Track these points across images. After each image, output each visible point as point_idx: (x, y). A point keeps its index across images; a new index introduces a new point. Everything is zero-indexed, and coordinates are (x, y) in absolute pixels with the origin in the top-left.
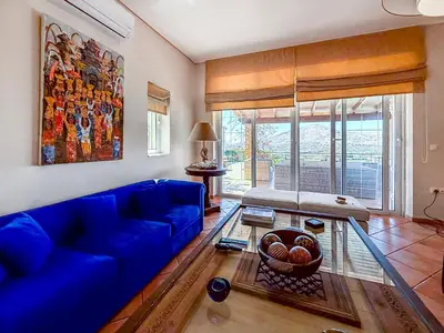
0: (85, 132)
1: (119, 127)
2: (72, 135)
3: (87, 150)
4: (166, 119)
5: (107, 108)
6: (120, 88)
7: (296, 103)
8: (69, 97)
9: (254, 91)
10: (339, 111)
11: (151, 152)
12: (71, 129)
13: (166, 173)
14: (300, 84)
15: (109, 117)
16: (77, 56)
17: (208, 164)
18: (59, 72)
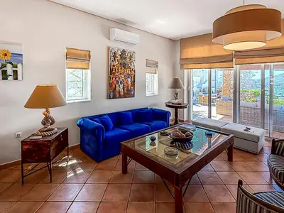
0: (121, 86)
1: (133, 83)
2: (117, 88)
3: (122, 93)
4: (156, 76)
5: (129, 76)
6: (134, 66)
7: (234, 66)
8: (117, 74)
9: (208, 58)
11: (148, 94)
12: (117, 86)
13: (156, 105)
14: (236, 54)
15: (129, 79)
16: (119, 58)
17: (176, 101)
18: (114, 66)
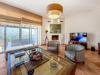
7: (21, 23)
10: (31, 27)
14: (22, 19)
